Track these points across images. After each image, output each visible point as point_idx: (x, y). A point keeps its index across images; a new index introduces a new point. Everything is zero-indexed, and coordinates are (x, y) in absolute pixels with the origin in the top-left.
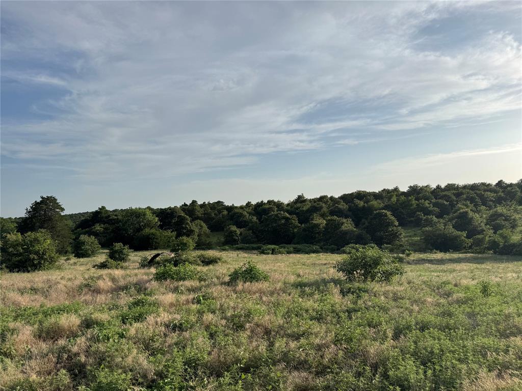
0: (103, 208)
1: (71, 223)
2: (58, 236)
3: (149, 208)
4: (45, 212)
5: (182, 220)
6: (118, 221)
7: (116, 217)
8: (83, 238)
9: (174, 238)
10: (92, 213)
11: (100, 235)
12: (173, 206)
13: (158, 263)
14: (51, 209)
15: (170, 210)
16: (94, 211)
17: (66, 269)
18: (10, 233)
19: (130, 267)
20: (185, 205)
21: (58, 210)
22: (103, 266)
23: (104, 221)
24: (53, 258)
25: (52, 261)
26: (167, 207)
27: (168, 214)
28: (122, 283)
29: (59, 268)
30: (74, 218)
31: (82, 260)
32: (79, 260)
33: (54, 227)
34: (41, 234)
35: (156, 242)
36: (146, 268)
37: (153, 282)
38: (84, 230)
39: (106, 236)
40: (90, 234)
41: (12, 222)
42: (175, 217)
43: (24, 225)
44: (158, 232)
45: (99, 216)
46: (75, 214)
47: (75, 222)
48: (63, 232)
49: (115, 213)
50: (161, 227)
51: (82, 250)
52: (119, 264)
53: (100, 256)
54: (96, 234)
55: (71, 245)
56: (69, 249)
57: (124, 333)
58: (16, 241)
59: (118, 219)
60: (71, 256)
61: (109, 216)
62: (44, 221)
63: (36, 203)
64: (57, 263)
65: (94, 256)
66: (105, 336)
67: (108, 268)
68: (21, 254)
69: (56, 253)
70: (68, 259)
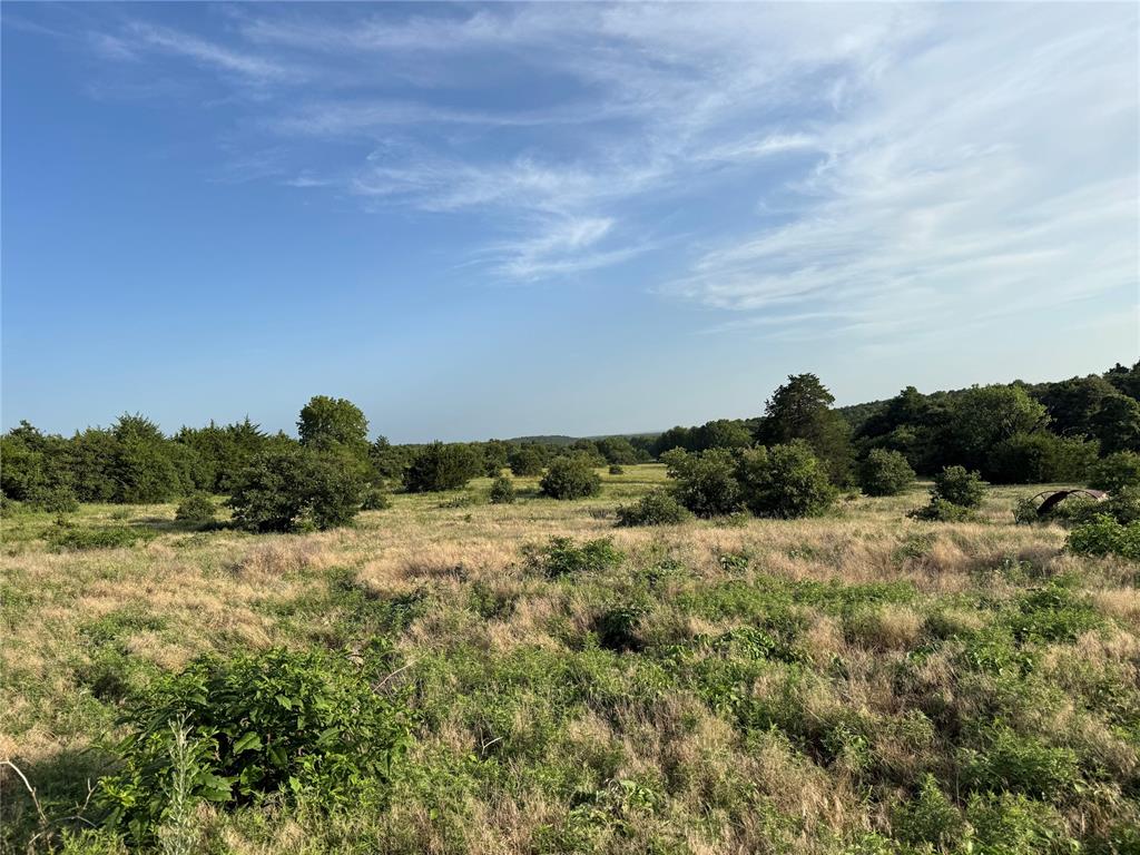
0: (911, 390)
1: (844, 425)
2: (826, 452)
3: (1018, 383)
4: (799, 405)
5: (1114, 411)
6: (945, 418)
7: (941, 410)
8: (877, 454)
9: (1095, 456)
10: (889, 402)
11: (911, 449)
12: (1083, 376)
13: (1064, 514)
14: (809, 400)
15: (1077, 384)
16: (892, 397)
17: (851, 517)
18: (747, 448)
19: (991, 520)
20: (1120, 369)
21: (822, 401)
22: (929, 514)
23: (915, 419)
24: (825, 494)
25: (824, 500)
26: (1067, 378)
27: (1071, 395)
28: (985, 553)
29: (839, 514)
30: (852, 414)
31: (879, 500)
32: (871, 499)
33: (817, 435)
34: (797, 448)
35: (1046, 465)
36: (1035, 524)
37: (1068, 558)
38: (875, 439)
39: (922, 452)
40: (890, 446)
41: (742, 427)
42: (1092, 402)
43: (766, 431)
44: (1048, 442)
45: (904, 408)
46: (852, 407)
47: (853, 424)
48: (834, 444)
49: (938, 401)
50: (1056, 428)
51: (876, 480)
52: (965, 512)
53: (914, 494)
54: (902, 449)
55: (851, 471)
56: (851, 478)
57: (1029, 661)
58: (758, 462)
59: (945, 412)
60: (856, 493)
61: (925, 406)
62: (799, 423)
63: (783, 390)
64: (834, 505)
65: (904, 494)
66: (987, 659)
67: (942, 520)
68: (768, 486)
69: (831, 484)
70: (852, 498)
